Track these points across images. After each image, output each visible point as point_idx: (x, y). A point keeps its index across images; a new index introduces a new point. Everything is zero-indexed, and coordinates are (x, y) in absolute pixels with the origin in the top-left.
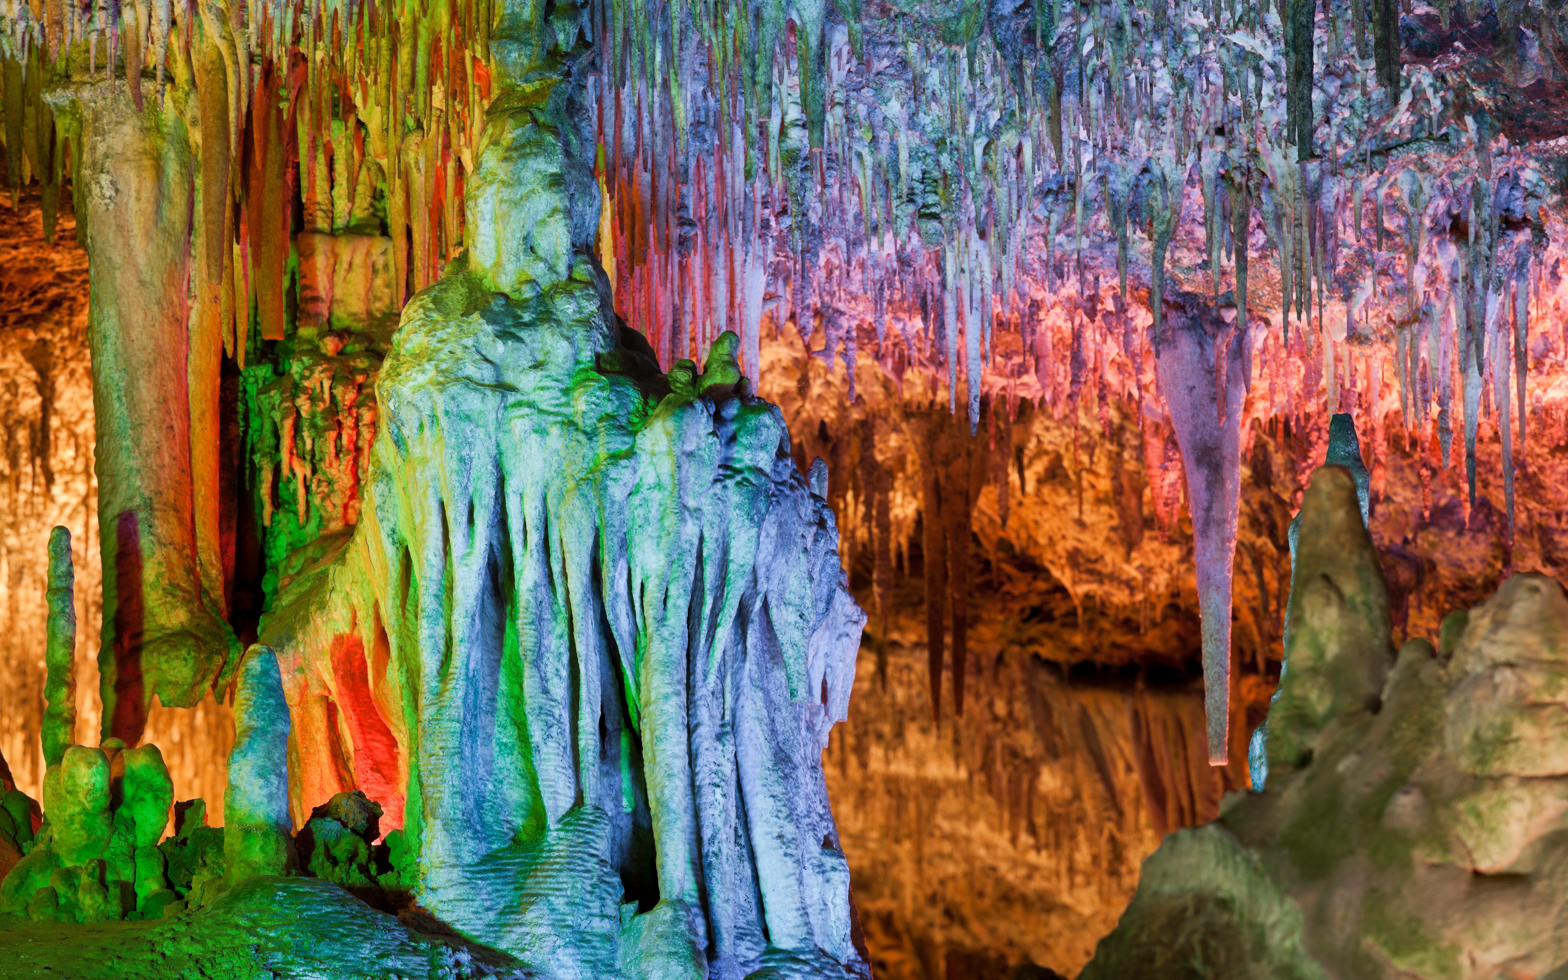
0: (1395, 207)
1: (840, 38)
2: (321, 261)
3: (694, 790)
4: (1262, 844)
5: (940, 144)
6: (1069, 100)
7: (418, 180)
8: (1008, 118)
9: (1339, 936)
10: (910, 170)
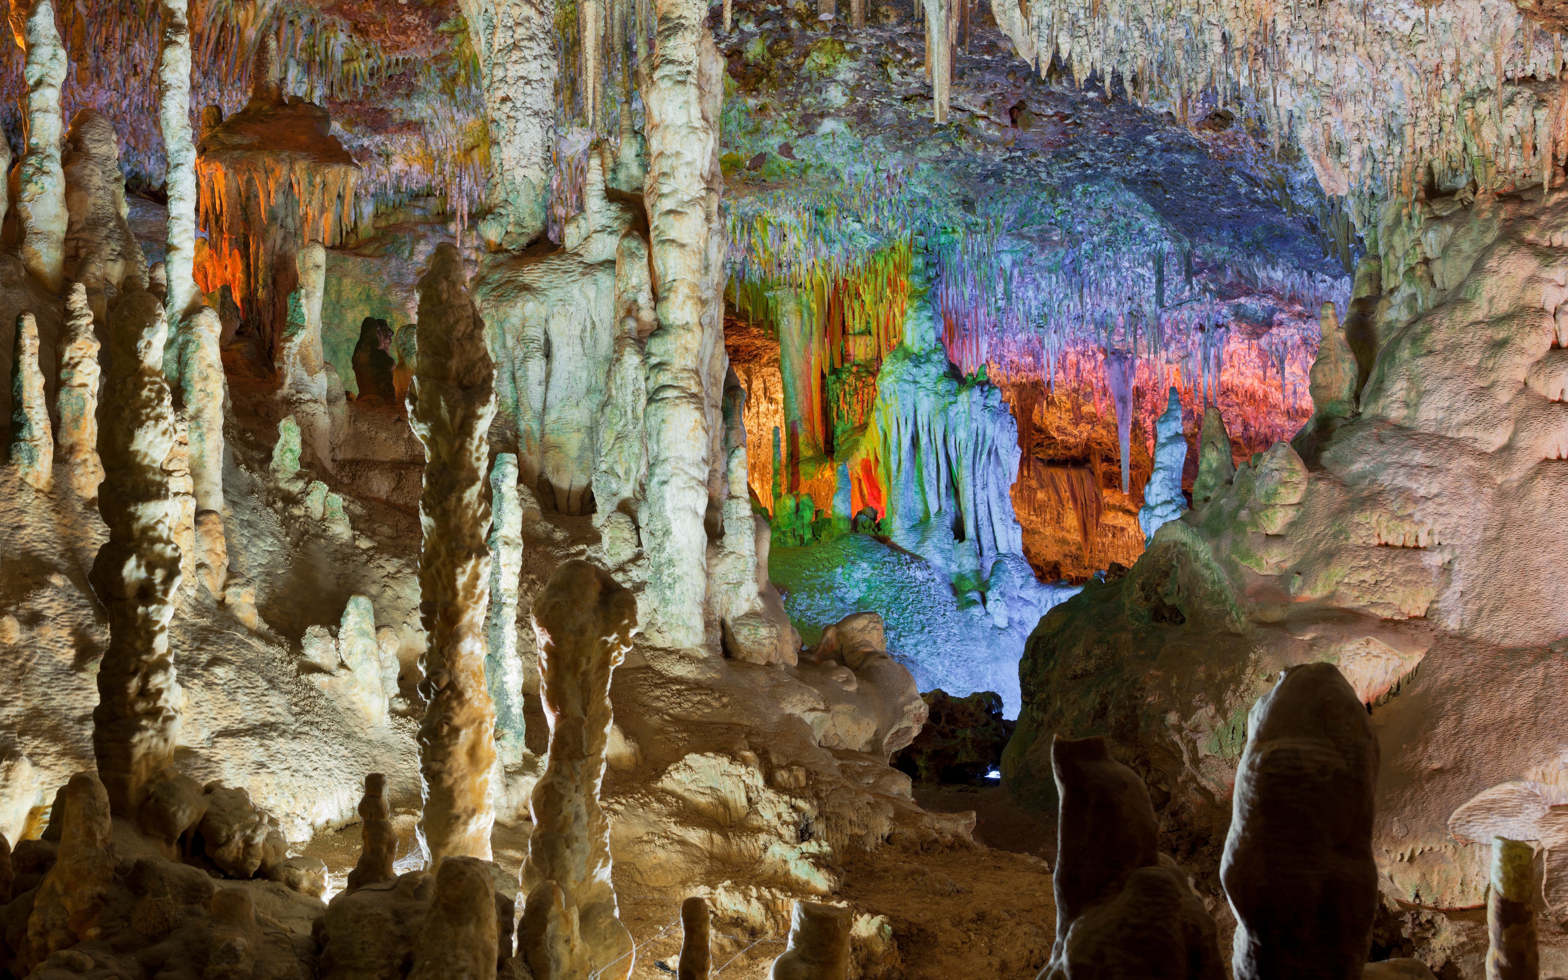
0: (1183, 322)
1: (1016, 272)
2: (851, 343)
3: (975, 505)
4: (1197, 526)
5: (1044, 304)
6: (1086, 290)
7: (882, 318)
8: (1066, 295)
9: (1224, 555)
10: (1034, 312)
